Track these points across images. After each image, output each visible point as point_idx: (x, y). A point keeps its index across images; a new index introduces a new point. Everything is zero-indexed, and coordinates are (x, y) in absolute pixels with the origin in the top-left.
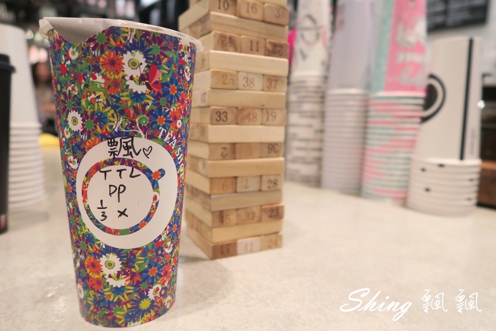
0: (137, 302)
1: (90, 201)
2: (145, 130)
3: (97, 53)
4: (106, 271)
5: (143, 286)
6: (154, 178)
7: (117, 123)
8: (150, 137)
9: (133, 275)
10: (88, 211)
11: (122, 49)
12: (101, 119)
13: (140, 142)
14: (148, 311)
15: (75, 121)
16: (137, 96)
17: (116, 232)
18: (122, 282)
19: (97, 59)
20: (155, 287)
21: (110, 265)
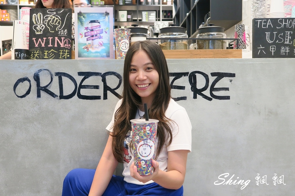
0: (147, 170)
1: (139, 151)
2: (149, 139)
3: (142, 127)
4: (142, 164)
5: (148, 167)
6: (151, 147)
7: (145, 138)
8: (150, 140)
9: (147, 165)
10: (139, 153)
11: (146, 126)
12: (142, 137)
13: (149, 141)
14: (149, 172)
15: (138, 137)
16: (148, 133)
17: (144, 157)
18: (145, 166)
19: (142, 128)
20: (151, 168)
21: (143, 163)
